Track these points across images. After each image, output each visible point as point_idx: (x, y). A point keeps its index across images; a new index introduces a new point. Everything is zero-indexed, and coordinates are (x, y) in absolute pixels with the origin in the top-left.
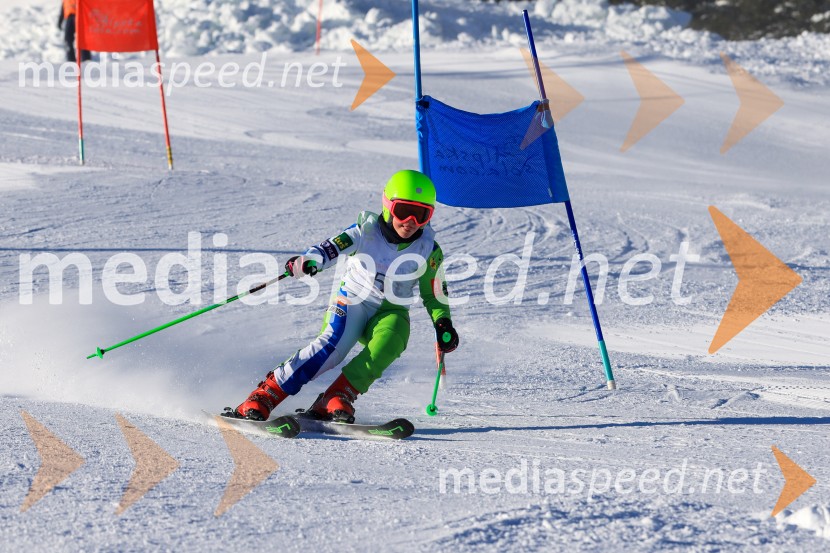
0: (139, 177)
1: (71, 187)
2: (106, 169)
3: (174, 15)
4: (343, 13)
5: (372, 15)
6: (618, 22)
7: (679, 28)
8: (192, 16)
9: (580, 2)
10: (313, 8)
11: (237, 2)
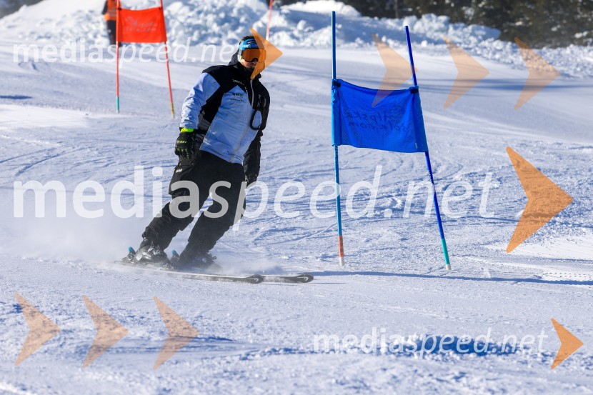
0: (154, 122)
1: (111, 127)
2: (132, 116)
3: (177, 20)
4: (283, 23)
5: (301, 25)
6: (454, 35)
7: (492, 39)
8: (189, 21)
9: (431, 21)
10: (265, 19)
11: (217, 13)
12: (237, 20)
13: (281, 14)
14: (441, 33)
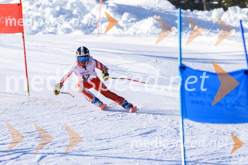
0: (13, 99)
5: (126, 15)
9: (236, 12)
10: (94, 11)
11: (53, 7)
12: (70, 12)
13: (108, 7)
14: (245, 23)
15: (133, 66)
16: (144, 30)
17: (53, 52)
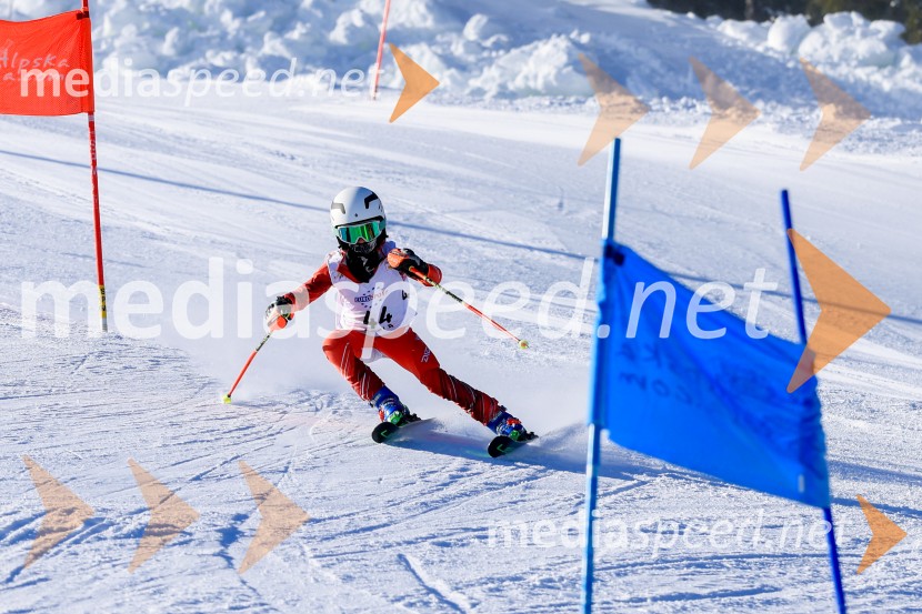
4: (424, 18)
6: (913, 76)
9: (850, 32)
14: (878, 71)
15: (479, 220)
16: (536, 77)
17: (213, 154)
